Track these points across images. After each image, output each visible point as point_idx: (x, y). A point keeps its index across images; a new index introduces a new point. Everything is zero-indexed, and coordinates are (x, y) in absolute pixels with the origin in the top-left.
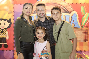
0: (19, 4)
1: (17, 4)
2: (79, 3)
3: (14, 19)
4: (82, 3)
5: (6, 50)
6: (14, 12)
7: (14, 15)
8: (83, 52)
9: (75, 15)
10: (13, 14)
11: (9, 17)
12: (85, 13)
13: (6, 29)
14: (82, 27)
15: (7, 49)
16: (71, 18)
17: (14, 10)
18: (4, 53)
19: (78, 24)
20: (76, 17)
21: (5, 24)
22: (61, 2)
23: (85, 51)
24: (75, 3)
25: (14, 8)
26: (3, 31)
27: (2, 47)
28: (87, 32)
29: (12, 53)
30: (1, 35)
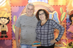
0: (15, 7)
1: (14, 6)
2: (59, 5)
3: (11, 17)
4: (61, 5)
5: (7, 40)
6: (11, 12)
7: (11, 15)
8: (61, 40)
9: (56, 14)
10: (11, 13)
11: (8, 16)
12: (63, 12)
13: (6, 24)
14: (61, 22)
15: (7, 38)
16: (53, 16)
17: (11, 10)
18: (5, 41)
19: (58, 20)
20: (56, 15)
21: (5, 21)
22: (45, 4)
23: (63, 39)
24: (55, 5)
25: (11, 9)
26: (4, 26)
27: (3, 37)
28: (64, 26)
29: (11, 41)
30: (3, 29)
